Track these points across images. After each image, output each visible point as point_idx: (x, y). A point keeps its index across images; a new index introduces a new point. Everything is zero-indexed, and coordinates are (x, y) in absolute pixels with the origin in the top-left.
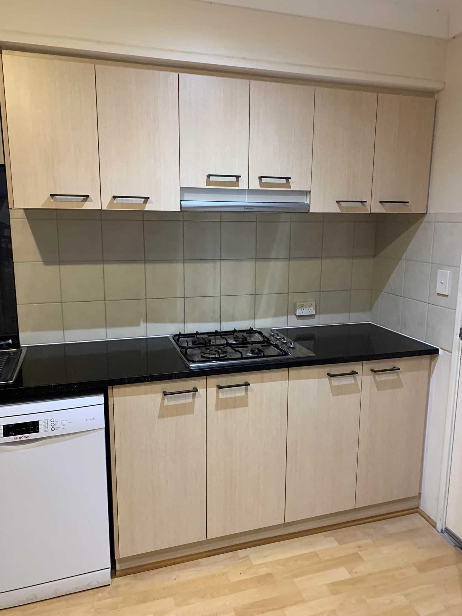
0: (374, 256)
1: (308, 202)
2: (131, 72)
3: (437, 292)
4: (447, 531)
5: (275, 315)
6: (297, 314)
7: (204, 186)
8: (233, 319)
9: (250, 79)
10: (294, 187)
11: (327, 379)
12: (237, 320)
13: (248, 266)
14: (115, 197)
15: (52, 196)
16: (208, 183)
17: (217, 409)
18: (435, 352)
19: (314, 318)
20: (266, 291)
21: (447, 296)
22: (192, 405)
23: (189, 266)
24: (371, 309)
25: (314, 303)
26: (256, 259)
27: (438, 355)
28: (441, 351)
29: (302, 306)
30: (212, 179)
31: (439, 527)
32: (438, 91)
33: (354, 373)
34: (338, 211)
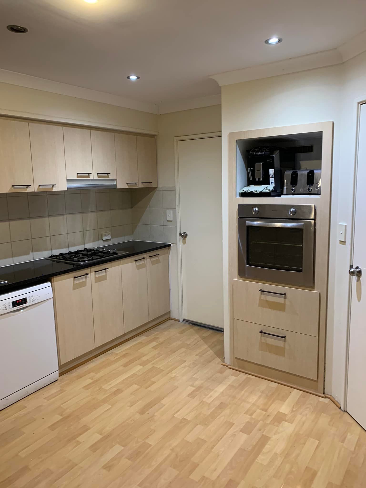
0: (132, 208)
1: (115, 184)
2: (44, 126)
3: (167, 220)
4: (185, 320)
5: (93, 241)
6: (104, 239)
7: (76, 178)
8: (74, 245)
9: (90, 129)
10: (111, 177)
11: (134, 263)
12: (77, 246)
13: (79, 217)
14: (40, 185)
15: (13, 186)
16: (78, 177)
17: (95, 282)
18: (170, 245)
19: (110, 241)
20: (88, 229)
21: (171, 221)
22: (85, 282)
23: (51, 219)
24: (133, 234)
25: (110, 233)
26: (82, 213)
27: (171, 247)
28: (172, 245)
29: (105, 235)
30: (79, 175)
31: (181, 320)
32: (156, 135)
33: (144, 258)
34: (127, 187)
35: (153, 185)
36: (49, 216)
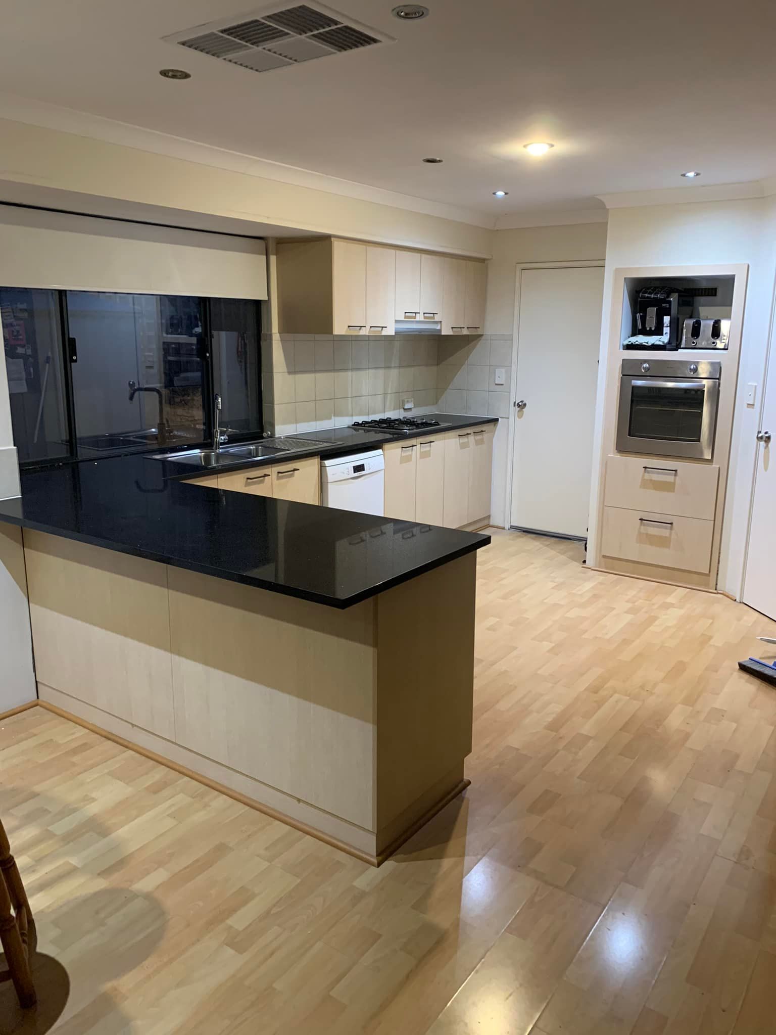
0: (438, 365)
1: (438, 328)
2: (379, 250)
3: (496, 383)
4: (512, 527)
5: (394, 409)
6: (406, 407)
7: (403, 319)
8: (374, 413)
10: (437, 318)
11: (458, 439)
12: (377, 413)
13: (381, 372)
14: (371, 327)
15: (349, 326)
16: (406, 317)
17: (420, 458)
18: (497, 420)
20: (390, 392)
21: (502, 385)
22: (411, 455)
24: (437, 403)
25: (413, 399)
26: (385, 368)
27: (497, 423)
28: (500, 419)
29: (408, 402)
30: (407, 314)
31: (507, 527)
32: (487, 259)
33: (468, 434)
34: (451, 333)
35: (479, 332)
36: (352, 370)
